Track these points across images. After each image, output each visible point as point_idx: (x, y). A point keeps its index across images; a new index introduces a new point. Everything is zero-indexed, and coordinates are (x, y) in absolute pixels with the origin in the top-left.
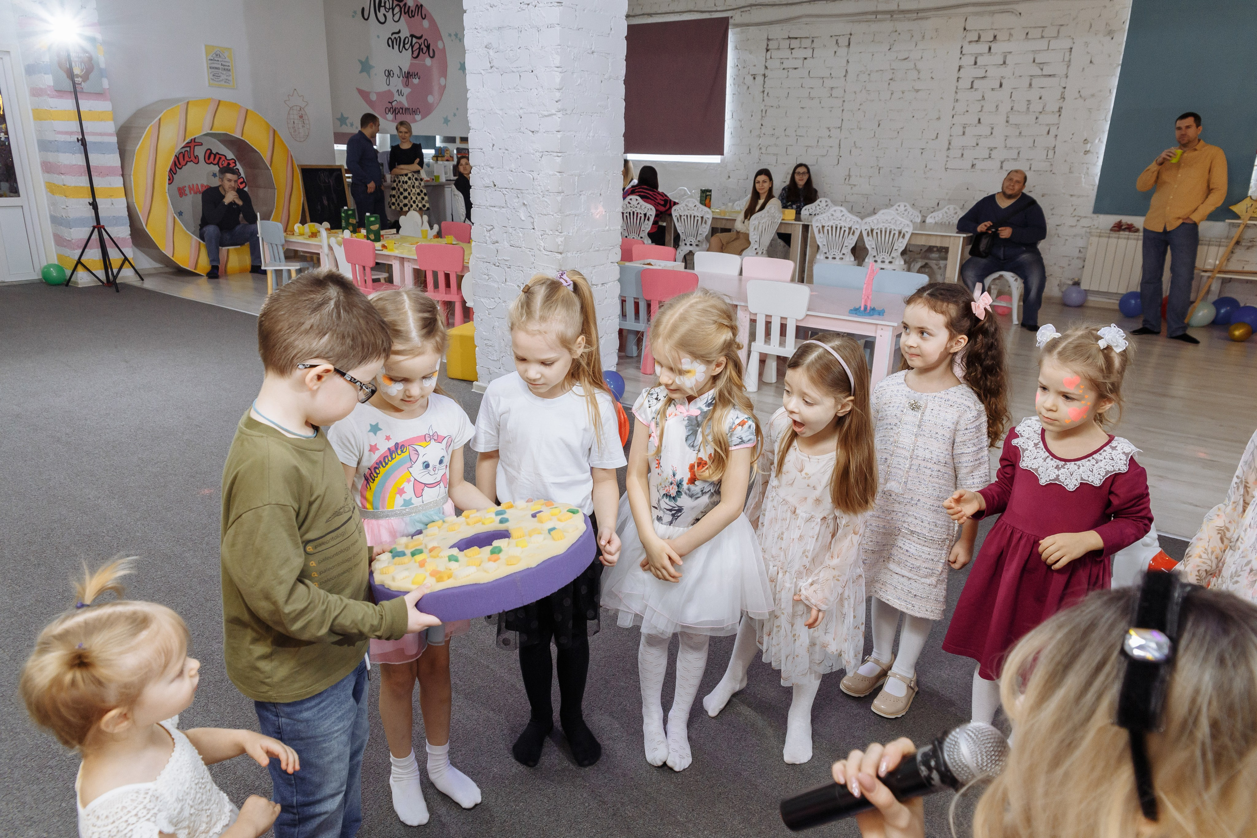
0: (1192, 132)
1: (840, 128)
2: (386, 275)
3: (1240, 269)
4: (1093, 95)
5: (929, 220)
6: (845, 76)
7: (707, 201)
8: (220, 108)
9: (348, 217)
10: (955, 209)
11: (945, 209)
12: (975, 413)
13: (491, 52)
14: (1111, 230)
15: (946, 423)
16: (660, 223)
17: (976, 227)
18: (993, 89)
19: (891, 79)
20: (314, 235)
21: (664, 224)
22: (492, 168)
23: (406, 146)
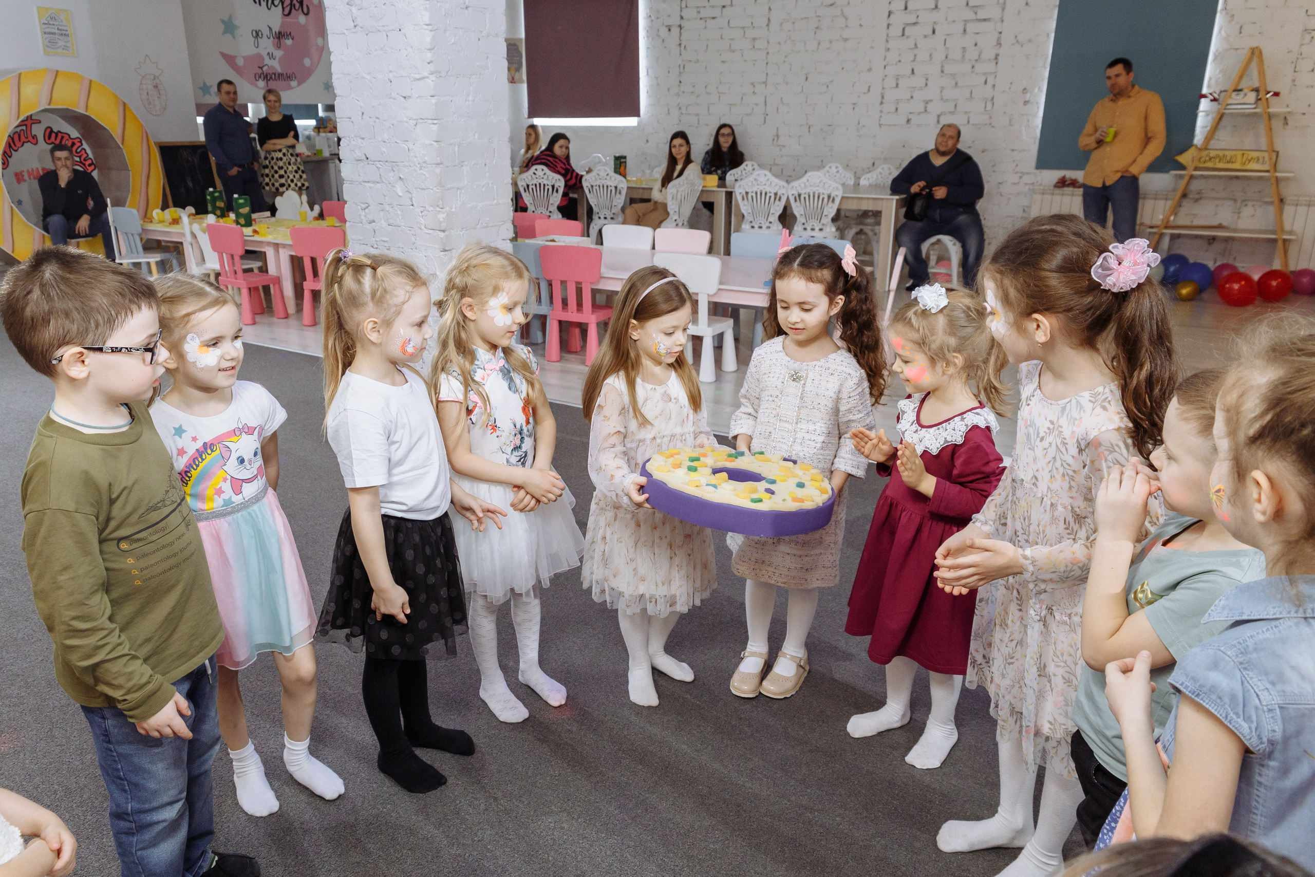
0: (1123, 80)
1: (765, 83)
2: (259, 264)
3: (1188, 223)
4: (1030, 41)
5: (863, 182)
6: (768, 25)
7: (622, 168)
8: (58, 80)
9: (214, 200)
10: (889, 169)
11: (879, 170)
12: (855, 380)
13: (354, 10)
14: (1055, 186)
15: (827, 393)
16: (571, 195)
17: (909, 188)
18: (925, 36)
19: (817, 28)
20: (176, 221)
21: (575, 196)
22: (363, 139)
23: (276, 118)
